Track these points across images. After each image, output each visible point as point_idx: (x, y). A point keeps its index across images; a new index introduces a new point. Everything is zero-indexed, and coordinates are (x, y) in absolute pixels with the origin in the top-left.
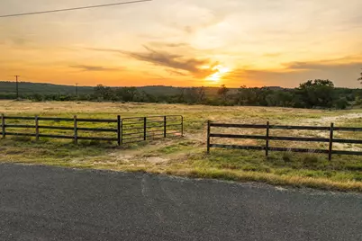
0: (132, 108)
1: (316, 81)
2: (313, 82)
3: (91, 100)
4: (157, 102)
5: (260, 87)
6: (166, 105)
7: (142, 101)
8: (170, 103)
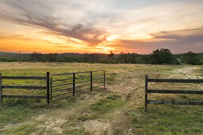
0: (56, 66)
1: (161, 49)
2: (160, 50)
3: (28, 61)
4: (71, 62)
5: (131, 53)
6: (77, 64)
7: (62, 61)
8: (79, 62)
